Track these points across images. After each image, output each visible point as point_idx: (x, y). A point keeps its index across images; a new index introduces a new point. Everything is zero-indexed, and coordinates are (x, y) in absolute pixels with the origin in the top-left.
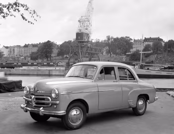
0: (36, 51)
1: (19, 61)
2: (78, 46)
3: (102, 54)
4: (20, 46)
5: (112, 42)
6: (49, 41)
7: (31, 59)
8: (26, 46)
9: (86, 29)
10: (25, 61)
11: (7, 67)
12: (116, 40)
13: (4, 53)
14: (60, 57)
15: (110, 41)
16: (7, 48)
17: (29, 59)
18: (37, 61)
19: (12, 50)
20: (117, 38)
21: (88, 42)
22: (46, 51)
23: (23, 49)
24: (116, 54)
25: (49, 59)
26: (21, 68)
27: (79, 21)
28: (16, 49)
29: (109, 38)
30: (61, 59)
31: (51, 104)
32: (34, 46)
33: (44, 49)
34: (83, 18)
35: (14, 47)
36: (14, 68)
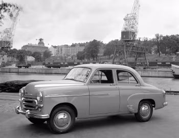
0: (83, 50)
1: (65, 60)
2: (123, 46)
3: (151, 53)
4: (67, 45)
5: (161, 40)
6: (95, 41)
7: (78, 59)
8: (73, 46)
9: (132, 27)
10: (72, 61)
11: (54, 67)
12: (166, 38)
13: (52, 53)
14: (107, 57)
15: (159, 40)
16: (55, 47)
17: (76, 58)
18: (83, 60)
19: (60, 50)
20: (167, 36)
21: (134, 41)
22: (92, 51)
23: (70, 49)
24: (166, 53)
25: (95, 59)
26: (67, 68)
27: (124, 19)
28: (63, 48)
29: (157, 36)
30: (108, 59)
31: (37, 107)
32: (81, 45)
33: (90, 48)
34: (129, 16)
35: (62, 47)
36: (59, 68)
